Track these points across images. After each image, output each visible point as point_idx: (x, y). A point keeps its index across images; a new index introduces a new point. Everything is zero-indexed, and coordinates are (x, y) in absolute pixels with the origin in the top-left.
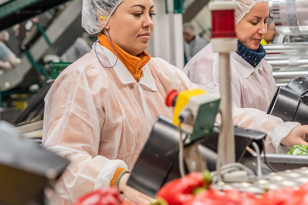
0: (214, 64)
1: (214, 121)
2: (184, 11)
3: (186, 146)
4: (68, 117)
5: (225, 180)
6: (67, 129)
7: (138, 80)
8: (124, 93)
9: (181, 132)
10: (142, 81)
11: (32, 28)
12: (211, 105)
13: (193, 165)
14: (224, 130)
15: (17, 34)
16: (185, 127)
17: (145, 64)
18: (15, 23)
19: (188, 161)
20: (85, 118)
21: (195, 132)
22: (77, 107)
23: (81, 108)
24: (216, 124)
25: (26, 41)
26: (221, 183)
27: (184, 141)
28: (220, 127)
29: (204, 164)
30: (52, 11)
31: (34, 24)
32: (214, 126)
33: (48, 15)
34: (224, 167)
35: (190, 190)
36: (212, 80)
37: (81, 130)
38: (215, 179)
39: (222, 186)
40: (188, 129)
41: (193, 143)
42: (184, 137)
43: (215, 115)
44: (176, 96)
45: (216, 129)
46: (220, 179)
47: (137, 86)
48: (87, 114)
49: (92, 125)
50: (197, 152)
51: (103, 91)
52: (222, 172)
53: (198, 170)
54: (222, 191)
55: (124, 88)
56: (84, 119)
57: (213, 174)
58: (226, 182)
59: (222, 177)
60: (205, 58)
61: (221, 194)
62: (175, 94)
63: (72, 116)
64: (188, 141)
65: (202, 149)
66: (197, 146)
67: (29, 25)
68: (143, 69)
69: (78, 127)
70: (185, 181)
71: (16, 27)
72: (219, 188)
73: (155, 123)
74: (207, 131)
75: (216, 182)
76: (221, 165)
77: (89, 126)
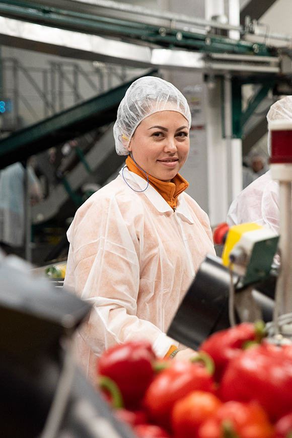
0: (263, 197)
1: (272, 262)
2: (243, 136)
3: (238, 291)
4: (103, 256)
5: (284, 333)
6: (104, 271)
7: (174, 209)
8: (160, 221)
9: (232, 274)
10: (178, 210)
11: (70, 153)
12: (269, 243)
13: (245, 313)
14: (283, 273)
15: (52, 159)
16: (236, 268)
17: (182, 192)
18: (50, 147)
19: (239, 309)
20: (123, 254)
21: (248, 274)
22: (112, 243)
23: (116, 243)
24: (274, 266)
25: (63, 168)
26: (279, 337)
27: (236, 285)
28: (279, 270)
29: (258, 313)
30: (93, 133)
31: (72, 148)
32: (271, 268)
33: (88, 138)
34: (283, 317)
35: (239, 344)
36: (260, 216)
37: (120, 269)
38: (271, 331)
39: (280, 340)
40: (240, 271)
41: (246, 287)
42: (235, 280)
43: (273, 255)
44: (227, 232)
45: (273, 272)
46: (277, 331)
47: (174, 215)
48: (124, 249)
49: (131, 261)
50: (251, 298)
51: (137, 221)
52: (281, 323)
53: (252, 320)
54: (279, 345)
55: (160, 216)
56: (122, 256)
57: (269, 325)
58: (285, 335)
59: (280, 329)
60: (254, 190)
61: (277, 350)
62: (226, 228)
63: (108, 255)
64: (240, 285)
65: (257, 295)
66: (251, 291)
67: (66, 149)
68: (179, 197)
69: (116, 267)
70: (234, 333)
71: (52, 151)
72: (276, 342)
73: (202, 263)
74: (262, 274)
75: (273, 335)
76: (279, 315)
77: (128, 263)
